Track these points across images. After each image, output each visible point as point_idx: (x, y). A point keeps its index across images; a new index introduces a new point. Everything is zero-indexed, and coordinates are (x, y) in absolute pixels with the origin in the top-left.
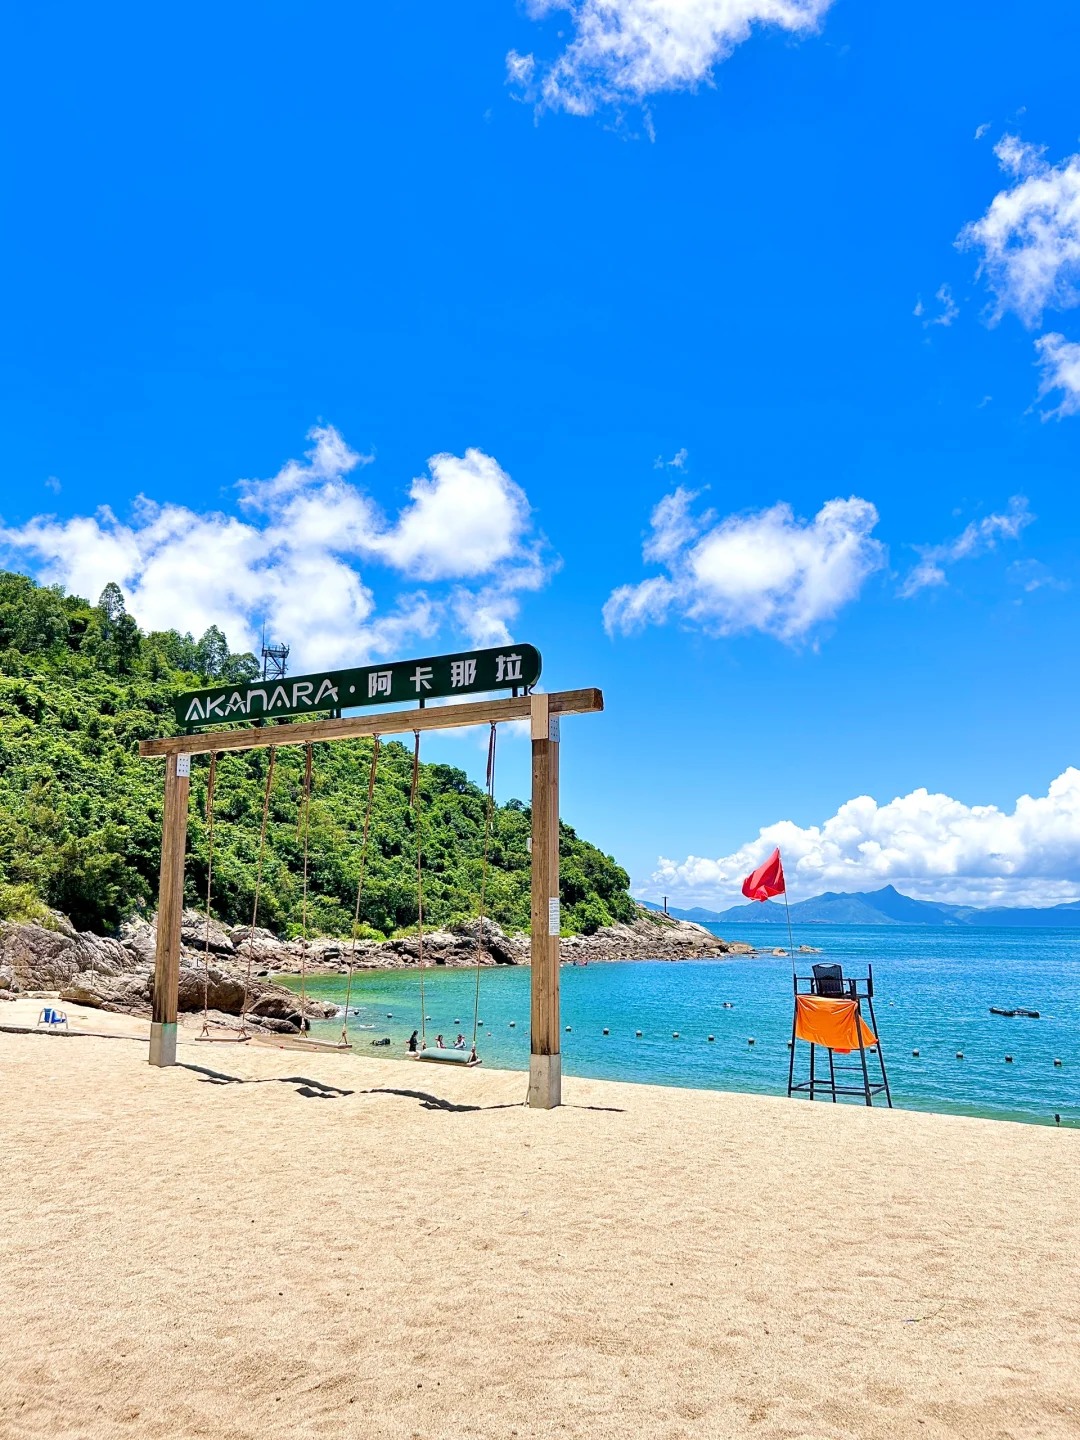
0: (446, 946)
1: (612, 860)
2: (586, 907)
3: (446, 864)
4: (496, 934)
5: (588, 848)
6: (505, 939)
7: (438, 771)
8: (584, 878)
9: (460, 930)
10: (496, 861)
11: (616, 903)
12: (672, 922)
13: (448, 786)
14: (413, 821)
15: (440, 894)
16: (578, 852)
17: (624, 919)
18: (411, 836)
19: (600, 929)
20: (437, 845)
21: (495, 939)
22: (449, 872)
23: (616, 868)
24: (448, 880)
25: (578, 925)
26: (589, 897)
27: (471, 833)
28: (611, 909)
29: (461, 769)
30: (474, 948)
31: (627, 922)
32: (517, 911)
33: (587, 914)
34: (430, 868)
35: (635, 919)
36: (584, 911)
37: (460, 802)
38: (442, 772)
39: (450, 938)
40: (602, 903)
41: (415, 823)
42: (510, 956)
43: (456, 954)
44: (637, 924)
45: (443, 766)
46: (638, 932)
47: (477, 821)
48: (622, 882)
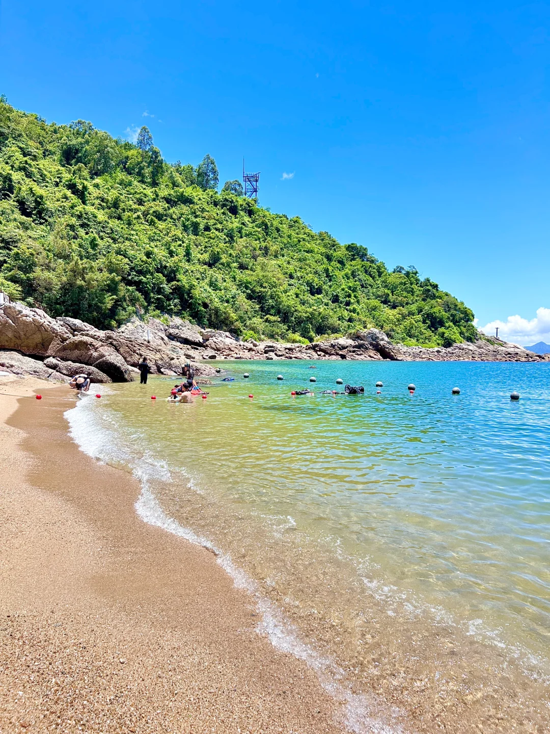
0: (347, 347)
1: (462, 303)
2: (445, 331)
3: (352, 301)
4: (383, 340)
5: (447, 295)
6: (389, 343)
7: (350, 248)
8: (444, 313)
9: (357, 337)
10: (385, 302)
11: (464, 330)
12: (501, 342)
13: (355, 257)
14: (331, 274)
15: (347, 319)
16: (440, 298)
17: (469, 339)
18: (329, 284)
19: (455, 345)
20: (347, 289)
21: (382, 343)
22: (355, 306)
23: (466, 308)
24: (354, 311)
25: (439, 342)
26: (447, 325)
27: (370, 285)
28: (461, 333)
29: (364, 246)
30: (367, 348)
31: (472, 342)
32: (399, 331)
33: (446, 335)
34: (341, 303)
35: (477, 340)
36: (444, 333)
37: (362, 266)
38: (353, 248)
39: (350, 342)
40: (455, 329)
41: (333, 275)
42: (392, 354)
43: (354, 352)
44: (480, 342)
45: (352, 244)
46: (479, 347)
47: (373, 278)
48: (467, 316)
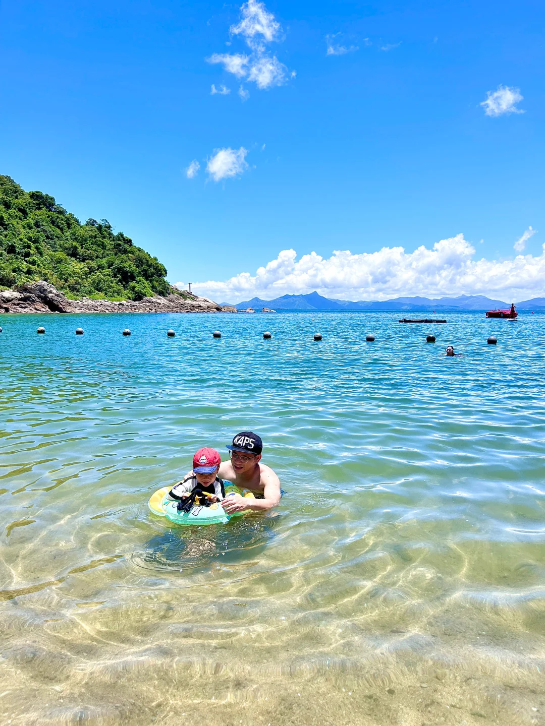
0: (12, 299)
1: (156, 259)
2: (136, 285)
3: (32, 252)
4: (51, 292)
5: (140, 251)
6: (58, 295)
7: (35, 196)
8: (135, 268)
9: (24, 289)
10: (74, 254)
11: (155, 283)
12: (193, 297)
13: (41, 206)
14: (6, 223)
15: (25, 271)
16: (132, 252)
17: (162, 294)
18: (5, 233)
19: (145, 298)
20: (25, 240)
21: (50, 295)
22: (34, 257)
23: (157, 264)
24: (34, 263)
25: (130, 296)
26: (138, 279)
27: (56, 237)
28: (153, 287)
29: (51, 195)
30: (33, 301)
31: (164, 296)
32: (86, 285)
33: (136, 289)
34: (19, 254)
35: (169, 294)
36: (134, 287)
37: (48, 217)
38: (37, 196)
39: (17, 294)
40: (147, 283)
41: (8, 224)
42: (61, 306)
43: (18, 304)
44: (171, 296)
45: (37, 192)
46: (170, 301)
47: (62, 229)
48: (160, 272)
